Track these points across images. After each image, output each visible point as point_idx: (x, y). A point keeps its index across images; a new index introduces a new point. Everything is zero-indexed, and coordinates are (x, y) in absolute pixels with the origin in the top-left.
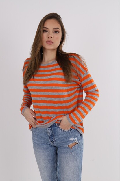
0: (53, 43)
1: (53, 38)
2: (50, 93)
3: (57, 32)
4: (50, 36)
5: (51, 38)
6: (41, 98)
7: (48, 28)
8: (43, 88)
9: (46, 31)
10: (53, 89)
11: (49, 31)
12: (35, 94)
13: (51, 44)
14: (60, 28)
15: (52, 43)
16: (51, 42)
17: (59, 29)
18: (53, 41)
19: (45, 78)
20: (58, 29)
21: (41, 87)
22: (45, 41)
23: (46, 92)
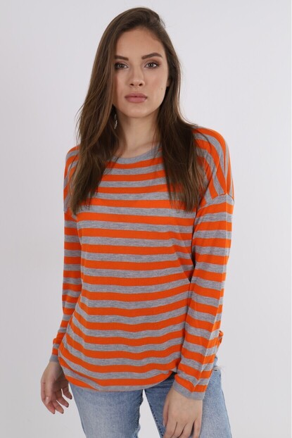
0: (146, 98)
1: (146, 84)
2: (146, 240)
3: (152, 64)
4: (136, 81)
5: (141, 85)
7: (126, 59)
8: (128, 227)
9: (122, 66)
11: (131, 66)
12: (101, 243)
13: (141, 102)
14: (163, 53)
15: (143, 99)
17: (160, 56)
18: (146, 95)
19: (132, 197)
20: (155, 58)
21: (121, 223)
22: (124, 95)
23: (135, 239)
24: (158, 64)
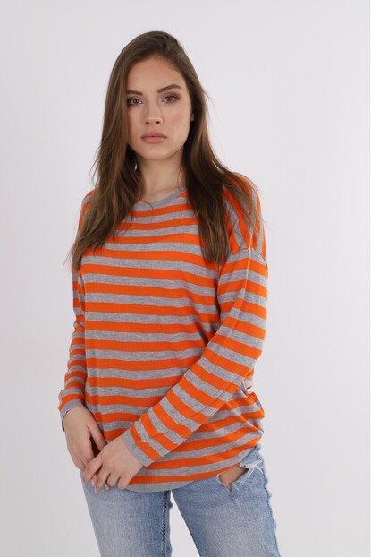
0: (165, 137)
1: (164, 121)
2: (152, 298)
3: (170, 97)
4: (152, 118)
5: (158, 123)
6: (124, 315)
7: (140, 94)
8: (132, 281)
9: (136, 101)
10: (162, 286)
11: (146, 102)
12: (104, 301)
13: (160, 142)
14: (182, 83)
15: (162, 139)
16: (157, 138)
17: (180, 88)
18: (165, 134)
19: (138, 247)
20: (174, 90)
21: (126, 278)
22: (139, 136)
23: (140, 297)
24: (177, 97)
